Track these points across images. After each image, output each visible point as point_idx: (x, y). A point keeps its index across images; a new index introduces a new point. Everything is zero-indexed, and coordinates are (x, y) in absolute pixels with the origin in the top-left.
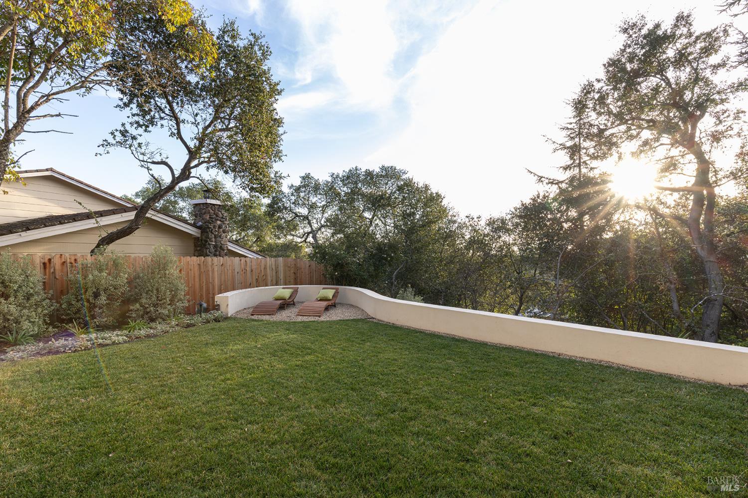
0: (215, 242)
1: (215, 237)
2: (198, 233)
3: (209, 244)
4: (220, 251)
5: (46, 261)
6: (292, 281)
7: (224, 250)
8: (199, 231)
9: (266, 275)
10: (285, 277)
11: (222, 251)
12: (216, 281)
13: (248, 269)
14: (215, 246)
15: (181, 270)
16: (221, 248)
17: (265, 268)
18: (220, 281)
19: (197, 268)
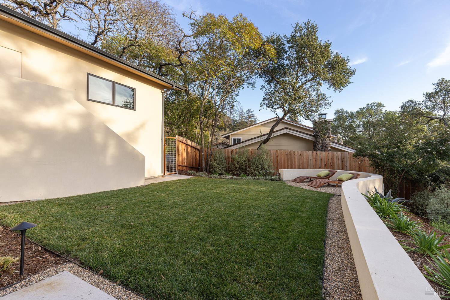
0: (322, 143)
1: (322, 140)
2: (313, 139)
3: (318, 145)
4: (324, 148)
5: (232, 151)
6: (357, 168)
7: (328, 148)
8: (314, 138)
9: (333, 163)
10: (351, 165)
11: (326, 149)
12: (297, 163)
13: (319, 158)
14: (322, 146)
15: (277, 157)
16: (325, 147)
17: (332, 158)
18: (299, 164)
19: (286, 156)
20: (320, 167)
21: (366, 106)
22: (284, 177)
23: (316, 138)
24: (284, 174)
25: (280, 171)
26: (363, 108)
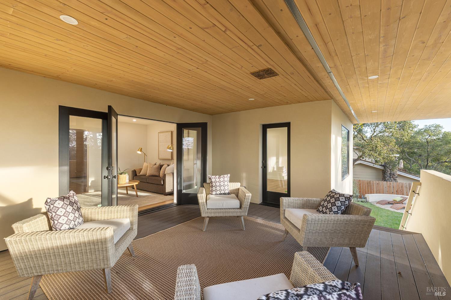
0: (390, 172)
1: (390, 170)
2: (383, 168)
3: (387, 173)
7: (395, 175)
12: (375, 190)
13: (391, 186)
14: (390, 174)
15: (360, 184)
16: (393, 174)
17: (402, 187)
18: (377, 189)
19: (366, 184)
20: (393, 192)
21: (424, 127)
22: (369, 200)
23: (385, 168)
24: (370, 198)
25: (367, 195)
26: (422, 129)
